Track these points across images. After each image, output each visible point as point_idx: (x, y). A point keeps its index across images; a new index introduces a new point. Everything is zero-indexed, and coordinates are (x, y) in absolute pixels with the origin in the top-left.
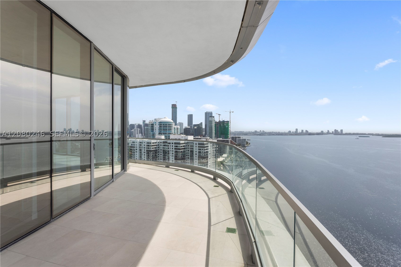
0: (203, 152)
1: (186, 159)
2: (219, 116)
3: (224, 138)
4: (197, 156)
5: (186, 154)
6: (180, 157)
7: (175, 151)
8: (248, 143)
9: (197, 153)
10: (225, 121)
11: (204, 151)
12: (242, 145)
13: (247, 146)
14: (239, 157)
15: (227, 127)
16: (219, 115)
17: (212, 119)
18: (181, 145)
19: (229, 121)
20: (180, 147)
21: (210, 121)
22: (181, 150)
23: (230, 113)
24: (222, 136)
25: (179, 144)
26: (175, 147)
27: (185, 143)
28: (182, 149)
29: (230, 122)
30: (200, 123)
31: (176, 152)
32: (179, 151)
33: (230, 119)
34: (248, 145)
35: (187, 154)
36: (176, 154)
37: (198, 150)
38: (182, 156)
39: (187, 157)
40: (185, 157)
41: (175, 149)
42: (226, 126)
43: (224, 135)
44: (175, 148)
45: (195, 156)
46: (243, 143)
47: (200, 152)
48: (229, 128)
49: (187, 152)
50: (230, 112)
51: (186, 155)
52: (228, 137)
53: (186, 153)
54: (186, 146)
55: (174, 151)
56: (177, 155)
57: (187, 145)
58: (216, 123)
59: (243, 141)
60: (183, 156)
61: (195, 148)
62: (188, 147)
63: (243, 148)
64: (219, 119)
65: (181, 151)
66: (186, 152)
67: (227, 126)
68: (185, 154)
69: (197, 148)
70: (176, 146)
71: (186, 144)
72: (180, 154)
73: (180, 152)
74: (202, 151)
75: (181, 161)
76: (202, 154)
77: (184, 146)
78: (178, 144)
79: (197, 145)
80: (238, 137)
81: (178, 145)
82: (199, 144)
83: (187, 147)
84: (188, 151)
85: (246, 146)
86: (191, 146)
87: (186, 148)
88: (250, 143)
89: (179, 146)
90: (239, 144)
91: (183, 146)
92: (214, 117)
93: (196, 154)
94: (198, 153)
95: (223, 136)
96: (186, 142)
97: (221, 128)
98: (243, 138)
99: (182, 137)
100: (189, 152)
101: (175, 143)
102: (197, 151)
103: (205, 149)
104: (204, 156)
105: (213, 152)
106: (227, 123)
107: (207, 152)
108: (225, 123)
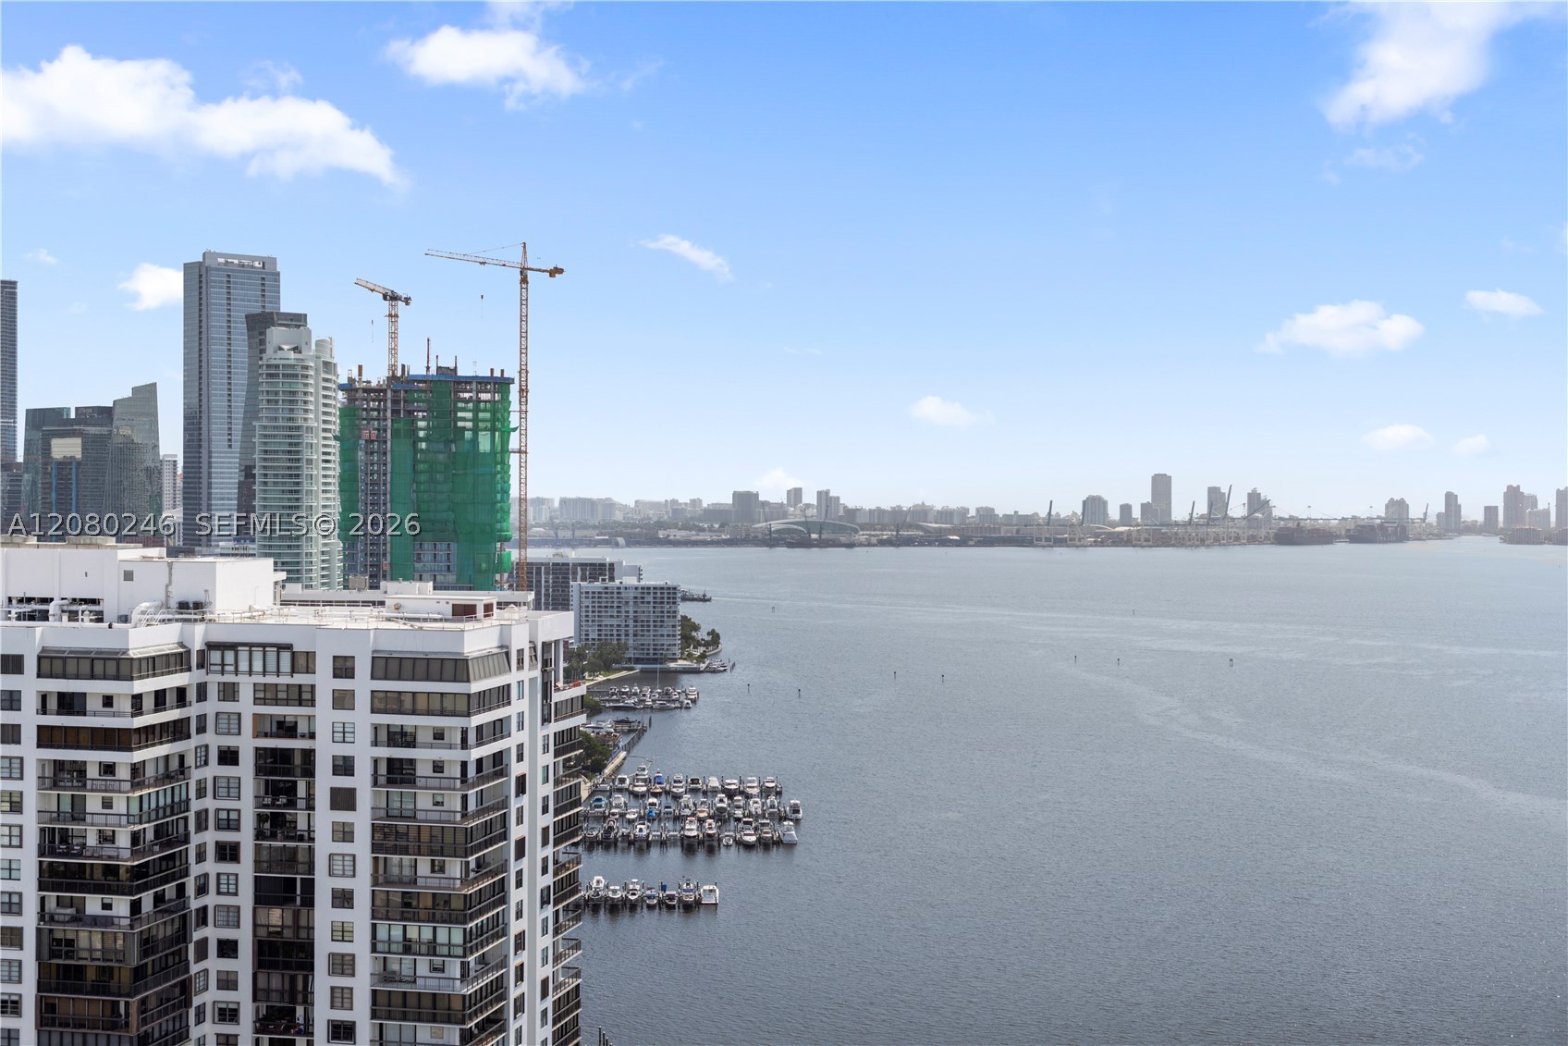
0: (438, 767)
1: (195, 870)
2: (393, 317)
3: (452, 578)
4: (361, 820)
5: (196, 805)
6: (123, 840)
7: (42, 763)
8: (696, 628)
9: (361, 781)
10: (460, 373)
11: (452, 756)
12: (630, 654)
13: (696, 671)
14: (643, 796)
15: (484, 444)
16: (392, 297)
17: (296, 349)
18: (140, 686)
20: (126, 706)
21: (273, 372)
22: (138, 756)
23: (524, 280)
24: (427, 557)
25: (117, 665)
26: (44, 710)
27: (180, 661)
28: (150, 735)
29: (523, 391)
30: (129, 394)
31: (55, 785)
32: (109, 769)
33: (524, 351)
34: (703, 657)
35: (209, 803)
36: (66, 807)
37: (375, 743)
38: (150, 836)
39: (211, 837)
40: (186, 840)
41: (41, 744)
42: (475, 441)
43: (454, 546)
44: (41, 729)
45: (324, 818)
46: (649, 640)
47: (398, 773)
48: (514, 460)
49: (214, 769)
50: (524, 271)
51: (202, 817)
52: (499, 567)
53: (201, 793)
54: (202, 693)
55: (31, 772)
56: (78, 813)
57: (214, 680)
58: (351, 400)
59: (648, 612)
60: (158, 830)
61: (324, 715)
62: (228, 707)
63: (647, 690)
64: (393, 351)
65: (136, 769)
66: (196, 775)
67: (493, 430)
68: (188, 800)
69: (362, 719)
70: (62, 696)
71: (201, 665)
72: (120, 805)
73: (123, 773)
74: (423, 756)
75: (136, 907)
76: (424, 801)
77: (171, 699)
78: (93, 677)
79: (363, 685)
80: (584, 565)
81: (94, 688)
82: (386, 665)
83: (212, 706)
84: (229, 757)
85: (681, 663)
86: (266, 695)
87: (202, 719)
88: (715, 639)
89: (108, 701)
90: (603, 644)
91: (160, 699)
92: (298, 320)
93: (343, 800)
94: (375, 783)
95: (442, 554)
96: (197, 645)
97: (415, 462)
98: (638, 572)
99: (129, 576)
100: (245, 770)
101: (52, 663)
102: (365, 754)
103: (464, 732)
104: (458, 817)
105: (549, 759)
106: (492, 402)
107: (485, 772)
108: (467, 395)
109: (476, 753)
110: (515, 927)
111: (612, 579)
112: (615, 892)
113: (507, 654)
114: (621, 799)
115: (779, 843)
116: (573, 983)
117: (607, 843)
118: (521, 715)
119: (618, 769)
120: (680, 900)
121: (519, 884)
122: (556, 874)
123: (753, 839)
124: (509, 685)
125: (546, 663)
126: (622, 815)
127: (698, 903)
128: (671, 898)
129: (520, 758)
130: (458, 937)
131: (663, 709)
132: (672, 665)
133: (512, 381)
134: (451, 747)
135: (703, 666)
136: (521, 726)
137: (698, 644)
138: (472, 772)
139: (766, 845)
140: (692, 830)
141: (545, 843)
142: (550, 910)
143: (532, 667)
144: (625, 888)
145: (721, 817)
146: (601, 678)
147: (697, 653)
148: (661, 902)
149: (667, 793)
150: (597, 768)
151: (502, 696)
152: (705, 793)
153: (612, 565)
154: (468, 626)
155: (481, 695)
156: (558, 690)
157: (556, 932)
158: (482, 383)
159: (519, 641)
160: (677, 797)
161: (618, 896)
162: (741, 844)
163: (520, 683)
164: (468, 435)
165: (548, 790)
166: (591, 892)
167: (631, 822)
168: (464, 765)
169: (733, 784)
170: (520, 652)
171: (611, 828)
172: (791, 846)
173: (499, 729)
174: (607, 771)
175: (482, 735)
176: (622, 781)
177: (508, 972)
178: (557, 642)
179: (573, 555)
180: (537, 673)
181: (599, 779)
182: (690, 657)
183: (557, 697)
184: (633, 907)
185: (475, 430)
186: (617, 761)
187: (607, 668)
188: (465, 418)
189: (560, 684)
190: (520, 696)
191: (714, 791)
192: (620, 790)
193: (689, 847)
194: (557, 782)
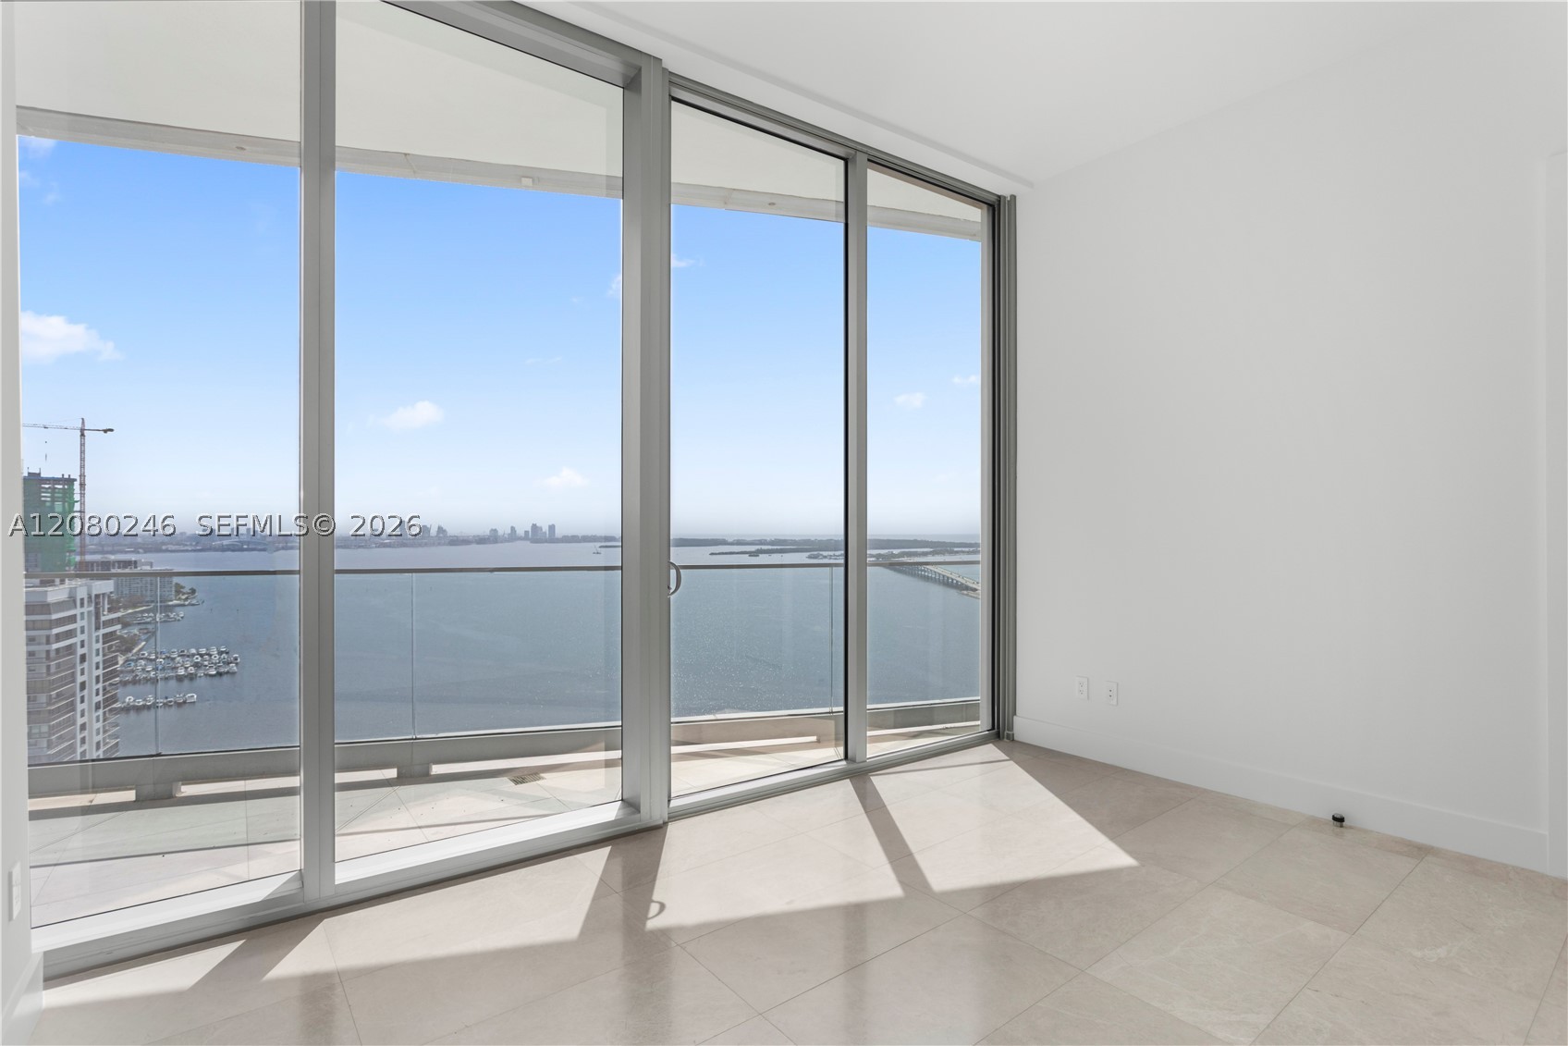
8: (183, 587)
10: (42, 475)
12: (148, 599)
13: (183, 605)
15: (59, 508)
19: (75, 475)
23: (82, 435)
29: (82, 485)
33: (82, 467)
34: (187, 599)
42: (52, 507)
46: (157, 593)
50: (82, 430)
63: (157, 615)
67: (64, 502)
80: (119, 562)
85: (175, 602)
88: (193, 591)
90: (130, 596)
103: (48, 637)
104: (45, 675)
105: (100, 646)
106: (63, 489)
107: (61, 654)
108: (47, 486)
109: (55, 646)
110: (80, 721)
111: (135, 567)
112: (139, 702)
113: (75, 601)
114: (143, 662)
115: (228, 673)
116: (114, 742)
117: (135, 682)
118: (82, 628)
119: (141, 650)
120: (175, 702)
121: (82, 701)
122: (104, 695)
123: (215, 672)
124: (75, 615)
125: (97, 604)
126: (143, 670)
127: (185, 702)
128: (171, 702)
129: (82, 646)
130: (45, 728)
131: (165, 621)
132: (170, 603)
133: (75, 480)
134: (39, 644)
135: (187, 603)
136: (82, 632)
137: (184, 594)
138: (53, 655)
139: (220, 674)
140: (181, 672)
141: (98, 682)
142: (100, 712)
143: (89, 606)
144: (145, 700)
145: (197, 665)
146: (130, 611)
147: (184, 597)
148: (165, 704)
149: (168, 658)
150: (129, 650)
151: (72, 619)
152: (188, 656)
153: (135, 562)
154: (50, 589)
155: (57, 620)
156: (104, 615)
157: (104, 720)
158: (56, 481)
159: (82, 593)
160: (173, 659)
161: (141, 704)
162: (206, 675)
163: (82, 614)
164: (48, 504)
165: (100, 658)
166: (125, 704)
167: (148, 671)
168: (48, 652)
169: (203, 651)
170: (82, 600)
171: (137, 675)
172: (234, 673)
173: (70, 634)
174: (134, 651)
175: (59, 637)
176: (143, 654)
177: (76, 742)
178: (104, 594)
179: (112, 557)
180: (92, 608)
181: (130, 655)
182: (180, 599)
183: (103, 618)
184: (149, 708)
185: (53, 500)
186: (140, 646)
187: (134, 606)
188: (46, 496)
189: (105, 613)
190: (82, 619)
191: (193, 655)
192: (142, 659)
193: (180, 679)
194: (104, 655)
